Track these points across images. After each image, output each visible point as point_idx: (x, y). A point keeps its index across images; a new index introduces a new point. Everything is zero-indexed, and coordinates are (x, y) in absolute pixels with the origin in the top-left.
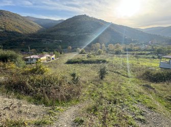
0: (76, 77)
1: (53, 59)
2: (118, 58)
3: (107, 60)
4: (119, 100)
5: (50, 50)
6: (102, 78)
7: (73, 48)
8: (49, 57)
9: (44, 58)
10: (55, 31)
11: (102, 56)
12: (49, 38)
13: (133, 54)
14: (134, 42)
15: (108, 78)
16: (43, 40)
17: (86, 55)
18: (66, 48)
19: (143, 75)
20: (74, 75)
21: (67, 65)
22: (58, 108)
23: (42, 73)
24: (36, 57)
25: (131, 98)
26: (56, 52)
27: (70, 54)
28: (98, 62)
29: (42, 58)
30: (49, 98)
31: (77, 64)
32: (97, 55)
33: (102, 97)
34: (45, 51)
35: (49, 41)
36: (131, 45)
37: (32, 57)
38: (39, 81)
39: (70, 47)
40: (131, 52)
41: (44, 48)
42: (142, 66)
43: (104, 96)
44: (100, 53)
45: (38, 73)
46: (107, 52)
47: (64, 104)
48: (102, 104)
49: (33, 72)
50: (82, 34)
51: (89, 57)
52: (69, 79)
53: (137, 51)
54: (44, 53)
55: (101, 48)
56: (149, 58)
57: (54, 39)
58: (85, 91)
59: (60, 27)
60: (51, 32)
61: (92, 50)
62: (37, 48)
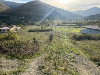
0: (36, 40)
1: (19, 29)
2: (59, 28)
3: (53, 29)
4: (61, 52)
5: (17, 23)
6: (51, 40)
7: (32, 22)
8: (16, 28)
9: (13, 29)
10: (19, 10)
11: (50, 27)
12: (15, 15)
13: (67, 26)
14: (67, 18)
15: (54, 40)
16: (11, 17)
17: (40, 26)
18: (27, 22)
19: (73, 37)
20: (34, 39)
21: (29, 33)
22: (27, 60)
23: (13, 39)
24: (7, 28)
25: (68, 50)
26: (21, 25)
27: (30, 26)
28: (48, 30)
29: (11, 29)
30: (20, 54)
31: (35, 32)
32: (47, 26)
33: (52, 51)
34: (13, 24)
35: (15, 17)
36: (66, 21)
37: (4, 28)
38: (12, 44)
39: (30, 22)
40: (66, 25)
41: (12, 22)
42: (72, 32)
43: (53, 50)
44: (48, 25)
45: (11, 39)
46: (53, 25)
47: (30, 57)
48: (53, 55)
49: (7, 38)
50: (37, 13)
51: (42, 27)
52: (32, 41)
53: (69, 24)
54: (13, 25)
55: (49, 22)
56: (75, 28)
57: (18, 16)
58: (42, 48)
59: (22, 8)
60: (16, 11)
61: (44, 23)
62: (7, 22)
